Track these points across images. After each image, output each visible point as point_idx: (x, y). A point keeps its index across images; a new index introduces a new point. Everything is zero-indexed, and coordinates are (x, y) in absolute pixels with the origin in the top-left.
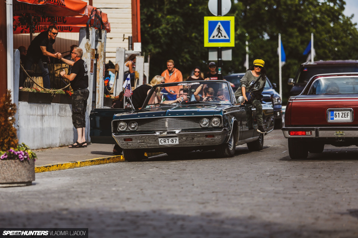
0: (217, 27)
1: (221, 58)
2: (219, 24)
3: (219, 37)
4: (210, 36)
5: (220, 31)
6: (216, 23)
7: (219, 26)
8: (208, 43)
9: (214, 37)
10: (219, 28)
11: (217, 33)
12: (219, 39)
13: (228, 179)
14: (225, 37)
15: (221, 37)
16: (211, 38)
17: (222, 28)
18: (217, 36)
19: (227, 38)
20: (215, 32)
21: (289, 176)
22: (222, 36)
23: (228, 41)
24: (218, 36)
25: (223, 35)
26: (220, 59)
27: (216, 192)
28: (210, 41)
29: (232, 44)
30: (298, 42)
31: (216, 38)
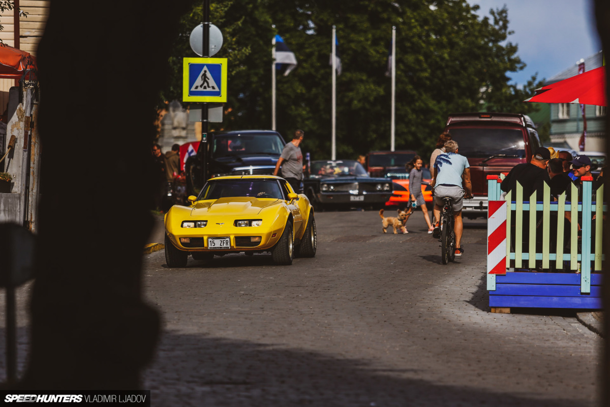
0: (202, 72)
1: (207, 118)
2: (205, 68)
3: (205, 88)
4: (191, 86)
5: (207, 79)
6: (201, 66)
7: (205, 71)
8: (189, 96)
9: (197, 87)
10: (204, 75)
11: (202, 82)
12: (205, 90)
13: (196, 298)
14: (213, 88)
15: (207, 87)
16: (193, 89)
17: (209, 75)
18: (201, 86)
19: (217, 89)
20: (199, 81)
21: (263, 296)
22: (209, 87)
23: (218, 94)
24: (203, 87)
25: (210, 85)
26: (205, 121)
27: (180, 312)
28: (192, 93)
29: (223, 98)
30: (367, 40)
31: (200, 89)
